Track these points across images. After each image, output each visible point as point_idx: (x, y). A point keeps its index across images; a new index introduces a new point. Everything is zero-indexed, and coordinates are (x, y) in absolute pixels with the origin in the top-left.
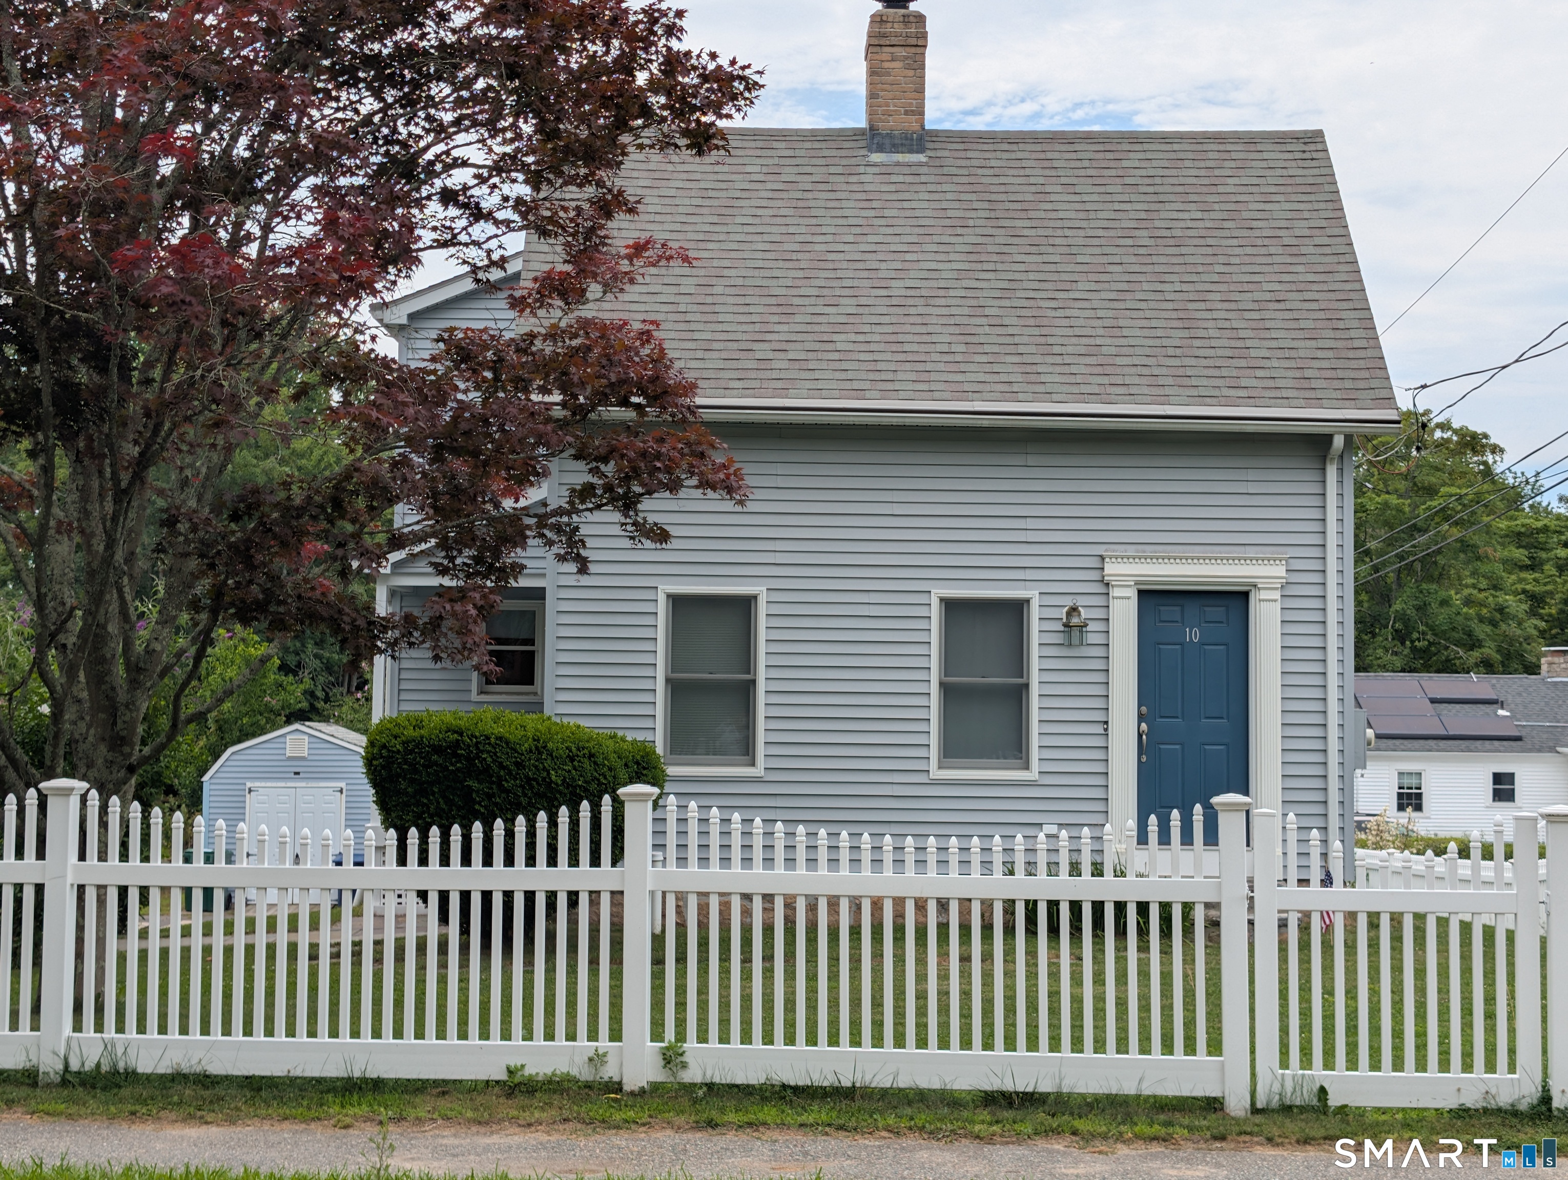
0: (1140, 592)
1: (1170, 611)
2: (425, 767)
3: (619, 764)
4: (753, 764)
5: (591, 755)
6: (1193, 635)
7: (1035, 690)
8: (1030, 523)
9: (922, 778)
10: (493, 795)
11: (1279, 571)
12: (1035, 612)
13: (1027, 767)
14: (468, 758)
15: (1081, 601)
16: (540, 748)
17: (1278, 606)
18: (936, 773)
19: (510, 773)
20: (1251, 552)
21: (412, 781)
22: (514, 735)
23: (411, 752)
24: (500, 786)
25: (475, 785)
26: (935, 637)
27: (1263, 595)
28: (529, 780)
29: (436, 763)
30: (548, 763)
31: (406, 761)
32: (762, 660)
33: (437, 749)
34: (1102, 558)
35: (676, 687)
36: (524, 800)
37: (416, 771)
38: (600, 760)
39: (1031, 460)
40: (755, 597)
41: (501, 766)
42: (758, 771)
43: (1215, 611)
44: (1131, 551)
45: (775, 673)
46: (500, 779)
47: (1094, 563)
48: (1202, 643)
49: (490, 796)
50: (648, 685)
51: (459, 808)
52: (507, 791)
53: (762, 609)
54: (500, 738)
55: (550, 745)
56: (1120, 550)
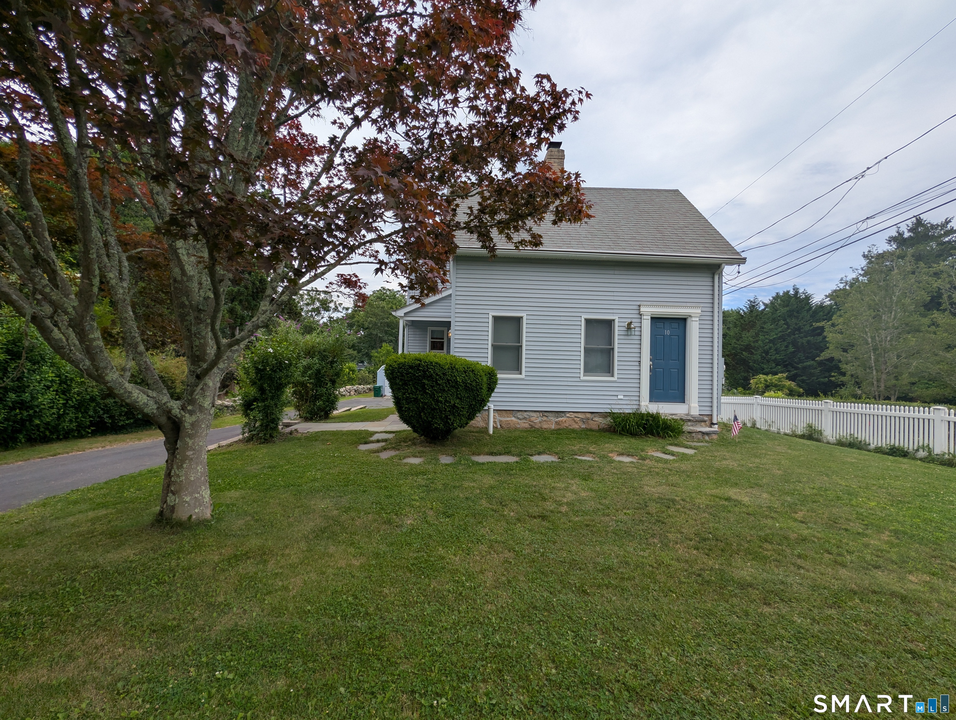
0: (652, 318)
1: (660, 325)
2: (407, 374)
3: (483, 374)
4: (521, 374)
5: (473, 371)
6: (668, 332)
7: (616, 350)
8: (615, 294)
9: (578, 379)
10: (433, 386)
11: (699, 311)
12: (617, 324)
13: (613, 376)
14: (423, 371)
15: (633, 320)
16: (453, 368)
17: (698, 323)
18: (583, 378)
19: (440, 377)
20: (688, 305)
21: (401, 380)
22: (442, 362)
23: (401, 368)
24: (436, 382)
25: (426, 382)
26: (583, 332)
27: (693, 319)
28: (448, 380)
29: (410, 373)
30: (456, 374)
31: (399, 372)
32: (524, 339)
33: (411, 367)
34: (639, 306)
35: (494, 347)
36: (446, 389)
37: (403, 376)
38: (476, 373)
39: (616, 272)
40: (522, 317)
41: (437, 375)
42: (522, 376)
43: (675, 325)
44: (649, 303)
45: (529, 343)
46: (437, 380)
47: (637, 307)
48: (670, 335)
49: (432, 387)
50: (485, 346)
51: (420, 391)
52: (439, 385)
53: (525, 321)
54: (437, 363)
55: (457, 366)
56: (645, 303)
